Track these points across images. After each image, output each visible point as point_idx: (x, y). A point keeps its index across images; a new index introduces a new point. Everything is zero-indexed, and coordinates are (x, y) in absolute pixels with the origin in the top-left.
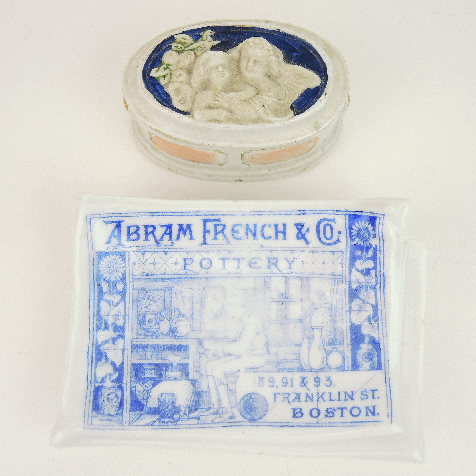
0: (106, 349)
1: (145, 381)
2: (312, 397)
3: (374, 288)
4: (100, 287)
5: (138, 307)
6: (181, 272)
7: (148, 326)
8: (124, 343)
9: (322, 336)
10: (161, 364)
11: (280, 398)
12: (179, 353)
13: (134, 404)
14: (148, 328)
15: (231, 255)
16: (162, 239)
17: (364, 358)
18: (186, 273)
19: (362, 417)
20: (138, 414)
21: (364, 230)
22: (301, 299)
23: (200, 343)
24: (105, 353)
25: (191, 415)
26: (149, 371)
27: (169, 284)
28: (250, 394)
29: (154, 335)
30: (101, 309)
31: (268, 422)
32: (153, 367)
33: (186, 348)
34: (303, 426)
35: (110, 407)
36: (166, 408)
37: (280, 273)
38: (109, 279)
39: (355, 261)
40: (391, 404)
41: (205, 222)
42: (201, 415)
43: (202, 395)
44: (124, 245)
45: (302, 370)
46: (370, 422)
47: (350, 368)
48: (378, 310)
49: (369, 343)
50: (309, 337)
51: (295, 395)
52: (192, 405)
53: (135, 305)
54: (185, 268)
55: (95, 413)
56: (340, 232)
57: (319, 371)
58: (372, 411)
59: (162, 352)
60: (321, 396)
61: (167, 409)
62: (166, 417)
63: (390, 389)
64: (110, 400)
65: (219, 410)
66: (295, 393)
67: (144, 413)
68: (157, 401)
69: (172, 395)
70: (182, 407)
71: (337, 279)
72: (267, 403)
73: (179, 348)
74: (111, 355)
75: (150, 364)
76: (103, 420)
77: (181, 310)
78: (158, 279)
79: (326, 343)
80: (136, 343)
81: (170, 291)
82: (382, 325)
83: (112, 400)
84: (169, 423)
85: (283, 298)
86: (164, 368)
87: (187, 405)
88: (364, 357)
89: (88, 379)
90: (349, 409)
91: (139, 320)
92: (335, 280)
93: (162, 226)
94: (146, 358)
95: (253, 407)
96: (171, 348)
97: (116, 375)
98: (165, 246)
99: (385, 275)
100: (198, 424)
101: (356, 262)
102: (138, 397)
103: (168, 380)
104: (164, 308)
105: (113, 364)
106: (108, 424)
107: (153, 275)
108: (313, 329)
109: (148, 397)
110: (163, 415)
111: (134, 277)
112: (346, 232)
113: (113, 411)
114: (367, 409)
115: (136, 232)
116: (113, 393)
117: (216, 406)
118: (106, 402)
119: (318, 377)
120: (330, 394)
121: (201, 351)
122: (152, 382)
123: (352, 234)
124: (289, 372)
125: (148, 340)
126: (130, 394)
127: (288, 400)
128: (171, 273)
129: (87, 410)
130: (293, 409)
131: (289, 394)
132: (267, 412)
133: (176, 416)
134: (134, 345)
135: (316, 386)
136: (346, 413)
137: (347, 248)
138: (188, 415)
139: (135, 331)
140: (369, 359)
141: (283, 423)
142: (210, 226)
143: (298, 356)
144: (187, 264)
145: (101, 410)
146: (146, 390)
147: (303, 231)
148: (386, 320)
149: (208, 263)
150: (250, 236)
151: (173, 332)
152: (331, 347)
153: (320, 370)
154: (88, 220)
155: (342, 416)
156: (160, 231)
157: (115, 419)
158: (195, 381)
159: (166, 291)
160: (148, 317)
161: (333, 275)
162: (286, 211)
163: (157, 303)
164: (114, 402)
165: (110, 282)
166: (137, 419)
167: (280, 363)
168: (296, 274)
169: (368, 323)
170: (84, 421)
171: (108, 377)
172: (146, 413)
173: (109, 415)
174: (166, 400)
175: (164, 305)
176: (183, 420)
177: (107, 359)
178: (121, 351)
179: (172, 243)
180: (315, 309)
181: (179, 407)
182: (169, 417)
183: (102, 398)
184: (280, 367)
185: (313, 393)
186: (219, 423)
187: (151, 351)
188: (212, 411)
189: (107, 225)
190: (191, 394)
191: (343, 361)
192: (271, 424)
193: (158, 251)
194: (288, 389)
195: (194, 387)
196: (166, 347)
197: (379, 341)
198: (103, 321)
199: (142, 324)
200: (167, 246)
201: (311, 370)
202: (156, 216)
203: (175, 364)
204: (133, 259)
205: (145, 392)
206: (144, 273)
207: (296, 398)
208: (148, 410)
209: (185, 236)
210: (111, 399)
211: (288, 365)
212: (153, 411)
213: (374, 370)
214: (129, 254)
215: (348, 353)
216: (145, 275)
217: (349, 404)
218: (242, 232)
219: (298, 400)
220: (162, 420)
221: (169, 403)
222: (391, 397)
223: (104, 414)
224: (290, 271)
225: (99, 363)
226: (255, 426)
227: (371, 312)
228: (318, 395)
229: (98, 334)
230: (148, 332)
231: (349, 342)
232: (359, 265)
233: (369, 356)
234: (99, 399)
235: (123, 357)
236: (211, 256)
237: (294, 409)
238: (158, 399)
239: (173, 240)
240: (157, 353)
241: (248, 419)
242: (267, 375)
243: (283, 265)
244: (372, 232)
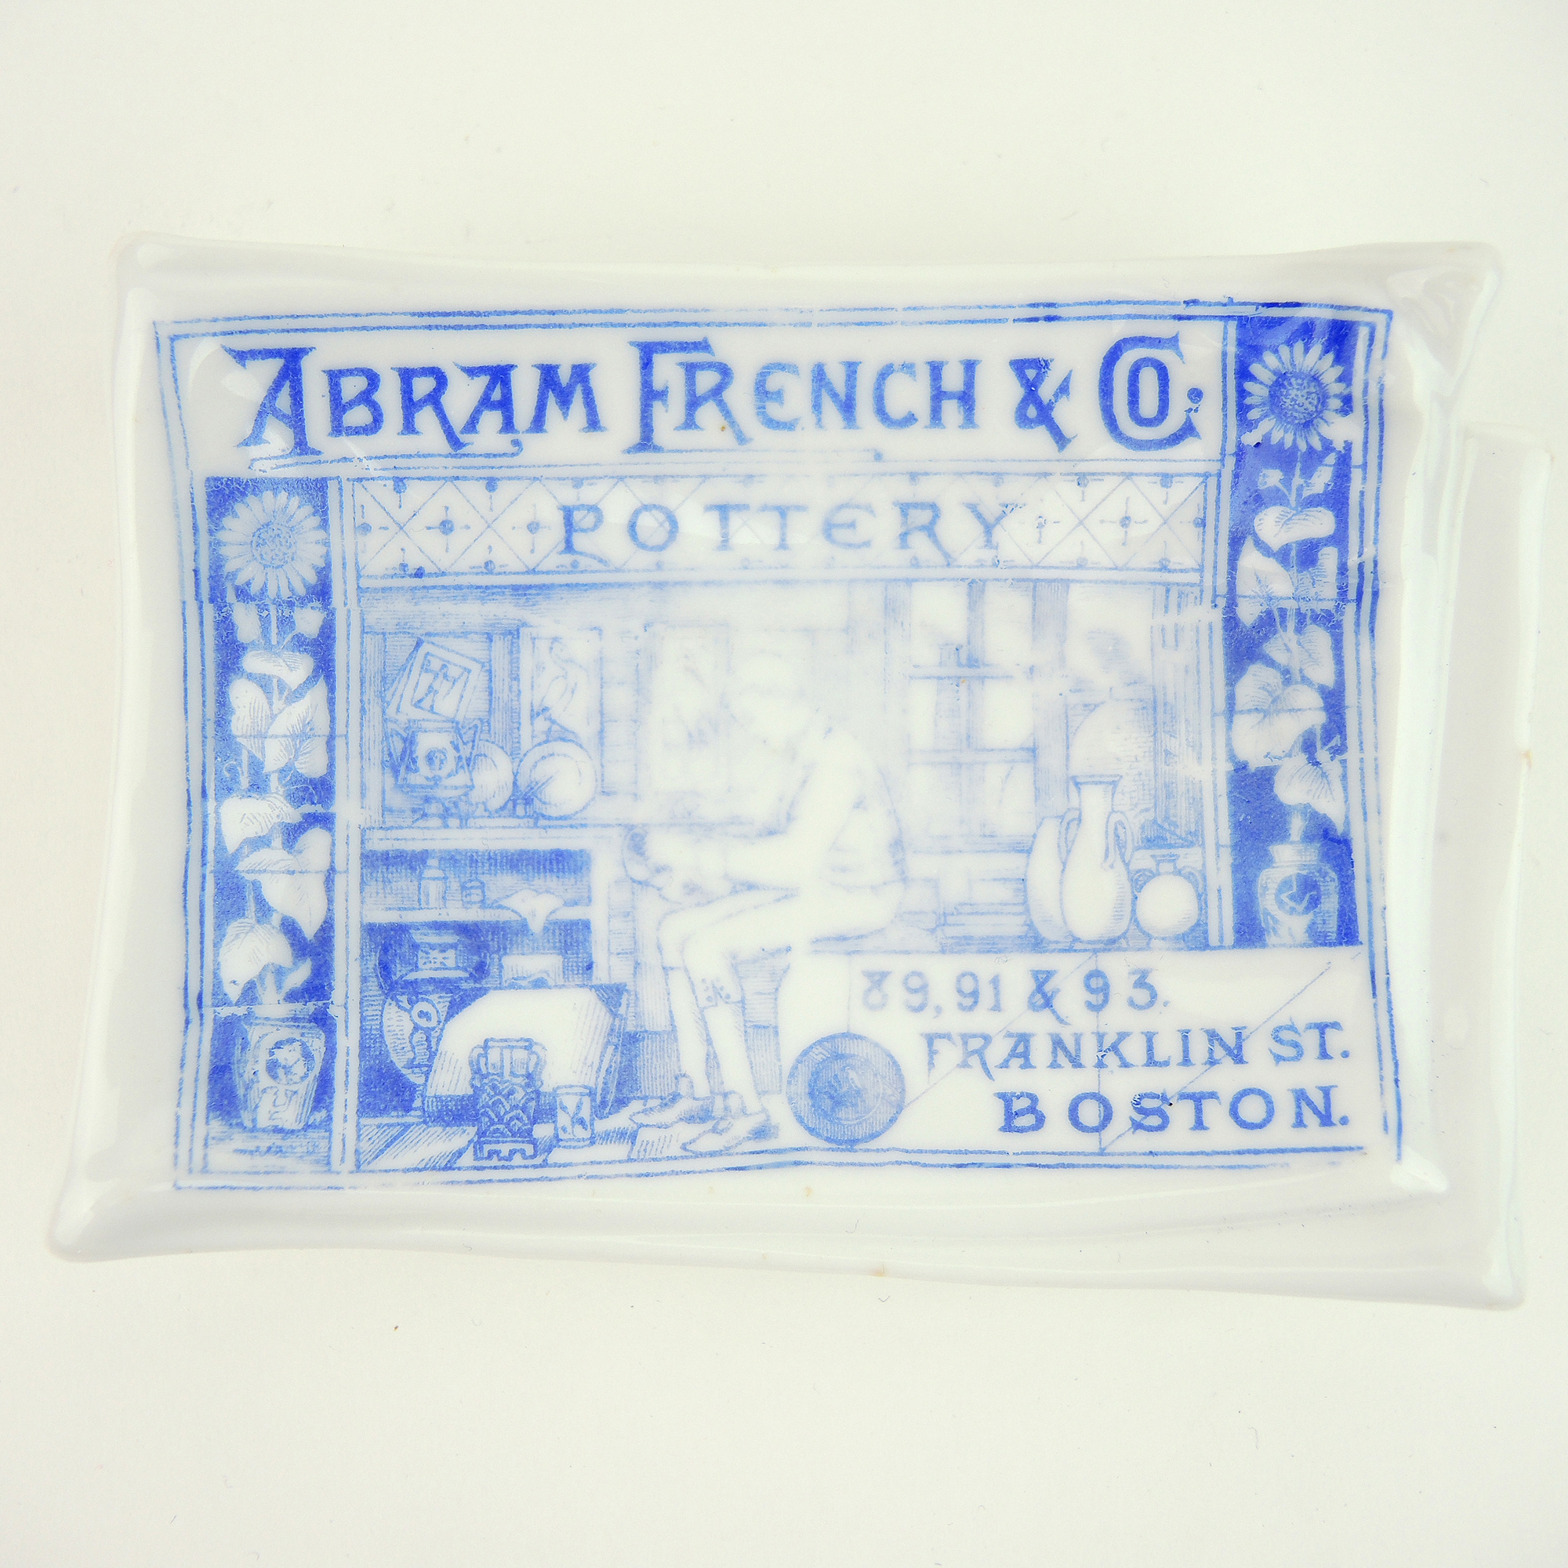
0: (260, 872)
1: (417, 994)
2: (1078, 1049)
3: (1330, 621)
4: (226, 626)
5: (384, 703)
6: (552, 563)
7: (427, 778)
8: (333, 844)
9: (1113, 811)
10: (479, 925)
11: (949, 1054)
12: (552, 882)
13: (375, 1087)
14: (428, 783)
15: (757, 494)
16: (472, 425)
17: (1284, 897)
18: (574, 565)
19: (1281, 1132)
20: (389, 1126)
21: (1300, 381)
22: (1032, 669)
23: (636, 841)
24: (256, 886)
25: (601, 1126)
26: (434, 954)
27: (506, 610)
28: (831, 1038)
29: (453, 810)
30: (233, 713)
31: (907, 1152)
32: (449, 938)
33: (579, 864)
34: (1044, 1166)
35: (281, 1099)
36: (503, 1100)
37: (948, 565)
38: (264, 590)
39: (1255, 511)
40: (1397, 1081)
41: (647, 353)
42: (641, 1126)
43: (647, 1047)
44: (319, 453)
45: (1035, 943)
46: (1315, 1150)
47: (1230, 937)
48: (1347, 707)
49: (1308, 838)
50: (1062, 817)
51: (1011, 1042)
52: (605, 1083)
53: (370, 694)
54: (569, 547)
55: (217, 1126)
56: (1196, 394)
57: (1104, 950)
58: (1321, 1107)
59: (485, 878)
60: (1114, 1048)
61: (505, 1103)
62: (503, 1135)
63: (1391, 1021)
64: (280, 1072)
65: (713, 1103)
66: (1010, 1035)
67: (416, 1120)
68: (467, 1073)
69: (526, 1048)
70: (567, 1094)
71: (1178, 584)
72: (901, 1075)
73: (551, 863)
74: (279, 893)
75: (439, 926)
76: (251, 1152)
77: (556, 712)
78: (459, 591)
79: (1129, 842)
80: (380, 843)
81: (510, 637)
82: (1362, 769)
83: (287, 1070)
84: (517, 1160)
85: (959, 665)
86: (493, 940)
87: (586, 1087)
88: (1286, 894)
89: (186, 989)
90: (1227, 1097)
91: (390, 755)
92: (1168, 591)
93: (472, 372)
94: (422, 902)
95: (845, 1089)
96: (519, 862)
97: (301, 975)
98: (488, 456)
99: (1378, 568)
100: (630, 1160)
101: (1261, 515)
102: (394, 1057)
103: (512, 986)
104: (487, 706)
105: (290, 929)
106: (269, 1169)
107: (443, 574)
108: (1077, 784)
109: (432, 1056)
110: (492, 1128)
111: (364, 583)
112: (1224, 392)
113: (289, 1117)
114: (1298, 1100)
115: (366, 397)
116: (291, 1041)
117: (702, 1089)
118: (264, 1080)
119: (1096, 974)
120: (1150, 1038)
121: (639, 872)
122: (448, 997)
123: (1248, 401)
124: (984, 952)
125: (428, 834)
126: (363, 1047)
127: (984, 1064)
128: (517, 566)
129: (186, 1112)
130: (1002, 1096)
131: (987, 1039)
132: (900, 1108)
133: (542, 1131)
134: (374, 853)
135: (1090, 1006)
136: (1216, 1114)
137: (1222, 460)
138: (592, 1125)
139: (374, 797)
140: (1305, 903)
141: (966, 1152)
142: (668, 370)
143: (1019, 890)
144: (576, 531)
145: (242, 1112)
146: (422, 1028)
147: (1046, 391)
148: (1376, 748)
149: (661, 525)
150: (831, 412)
151: (528, 801)
152: (1153, 856)
153: (1110, 947)
154: (165, 344)
155: (1199, 1125)
156: (462, 396)
157: (301, 1146)
158: (618, 990)
159: (496, 638)
160: (425, 743)
161: (1164, 568)
162: (980, 307)
163: (459, 685)
164: (296, 1078)
165: (267, 601)
166: (388, 1146)
167: (950, 920)
168: (1010, 568)
169: (1302, 758)
170: (176, 1157)
171: (270, 980)
172: (425, 1122)
173: (278, 1130)
174: (502, 1067)
175: (491, 694)
176: (570, 1147)
177: (264, 910)
178: (321, 878)
179: (516, 443)
180: (1086, 705)
181: (554, 1093)
182: (513, 1135)
183: (246, 1062)
184: (951, 931)
185: (1081, 1034)
186: (712, 1154)
187: (439, 874)
188: (683, 1106)
189: (244, 365)
190: (602, 1041)
191: (1201, 909)
192: (918, 1159)
193: (460, 475)
194: (981, 1020)
195: (614, 1015)
196: (499, 858)
197: (1347, 832)
198: (245, 757)
199: (402, 769)
200: (495, 456)
201: (1072, 945)
202: (446, 328)
203: (536, 926)
204: (358, 510)
205: (419, 1036)
206: (404, 566)
207: (1013, 1054)
208: (432, 1108)
209: (565, 415)
210: (284, 1067)
211: (980, 927)
212: (451, 1111)
213: (1326, 945)
214: (340, 489)
215: (1222, 877)
216: (410, 576)
217: (1226, 1079)
218: (797, 395)
219: (1021, 1061)
220: (487, 1148)
221: (515, 1080)
222: (1394, 1051)
223: (254, 1129)
224: (987, 555)
225: (233, 928)
226: (853, 1164)
227: (1316, 718)
228: (1100, 1043)
229: (223, 810)
230: (427, 800)
231: (1226, 834)
232: (1271, 526)
233: (1308, 890)
234: (234, 1067)
235: (330, 901)
236: (673, 496)
237: (1006, 1098)
238: (471, 1063)
239: (517, 432)
240: (465, 882)
241: (828, 1139)
242: (899, 966)
243: (957, 529)
244: (1337, 388)
